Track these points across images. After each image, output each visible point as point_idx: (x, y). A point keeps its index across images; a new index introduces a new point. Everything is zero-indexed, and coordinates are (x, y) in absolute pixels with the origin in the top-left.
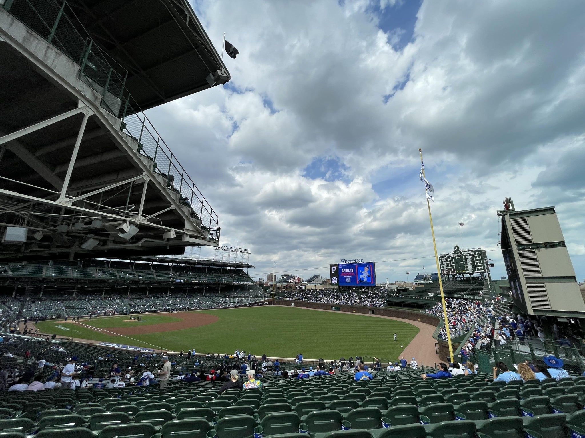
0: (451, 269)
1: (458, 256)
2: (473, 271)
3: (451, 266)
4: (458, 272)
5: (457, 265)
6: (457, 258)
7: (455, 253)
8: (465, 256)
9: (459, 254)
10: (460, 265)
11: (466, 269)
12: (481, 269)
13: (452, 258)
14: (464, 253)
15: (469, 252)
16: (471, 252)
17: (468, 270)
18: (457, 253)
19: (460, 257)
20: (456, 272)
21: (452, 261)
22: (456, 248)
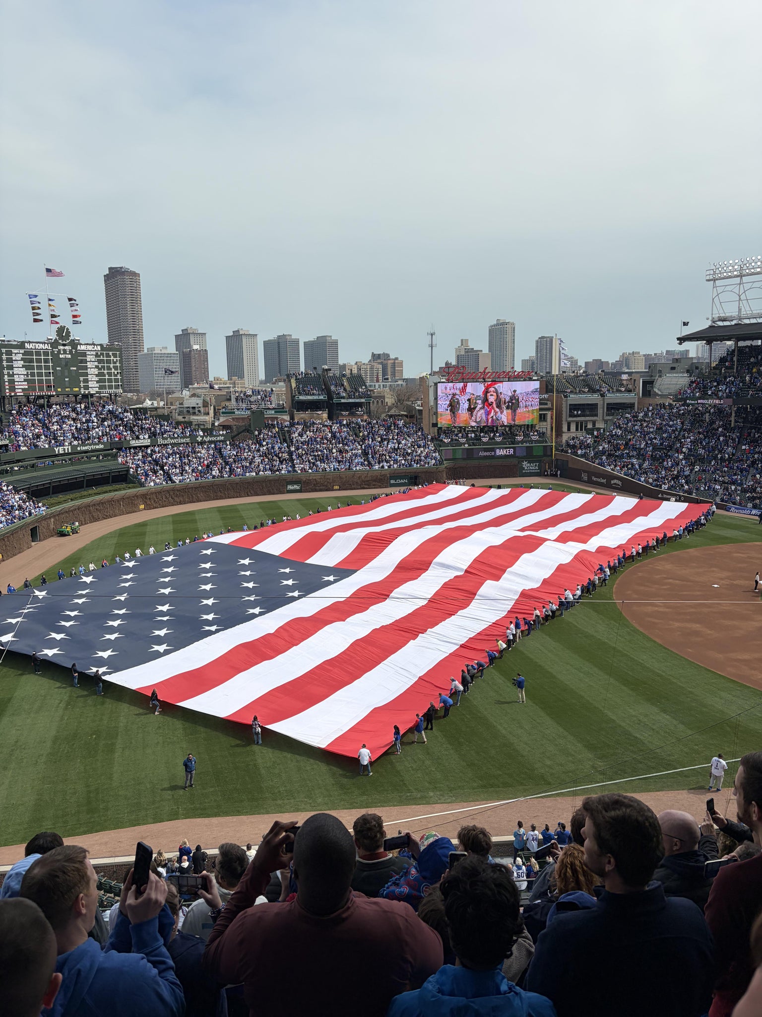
0: (40, 381)
1: (65, 352)
2: (97, 389)
3: (40, 374)
4: (59, 390)
5: (59, 374)
6: (61, 356)
7: (54, 344)
8: (84, 354)
9: (66, 348)
10: (66, 374)
11: (82, 384)
12: (117, 387)
13: (46, 354)
14: (83, 348)
15: (96, 348)
16: (99, 348)
17: (87, 388)
18: (64, 345)
19: (69, 356)
20: (56, 390)
21: (46, 361)
22: (63, 333)
